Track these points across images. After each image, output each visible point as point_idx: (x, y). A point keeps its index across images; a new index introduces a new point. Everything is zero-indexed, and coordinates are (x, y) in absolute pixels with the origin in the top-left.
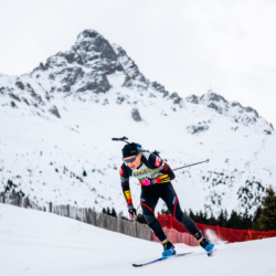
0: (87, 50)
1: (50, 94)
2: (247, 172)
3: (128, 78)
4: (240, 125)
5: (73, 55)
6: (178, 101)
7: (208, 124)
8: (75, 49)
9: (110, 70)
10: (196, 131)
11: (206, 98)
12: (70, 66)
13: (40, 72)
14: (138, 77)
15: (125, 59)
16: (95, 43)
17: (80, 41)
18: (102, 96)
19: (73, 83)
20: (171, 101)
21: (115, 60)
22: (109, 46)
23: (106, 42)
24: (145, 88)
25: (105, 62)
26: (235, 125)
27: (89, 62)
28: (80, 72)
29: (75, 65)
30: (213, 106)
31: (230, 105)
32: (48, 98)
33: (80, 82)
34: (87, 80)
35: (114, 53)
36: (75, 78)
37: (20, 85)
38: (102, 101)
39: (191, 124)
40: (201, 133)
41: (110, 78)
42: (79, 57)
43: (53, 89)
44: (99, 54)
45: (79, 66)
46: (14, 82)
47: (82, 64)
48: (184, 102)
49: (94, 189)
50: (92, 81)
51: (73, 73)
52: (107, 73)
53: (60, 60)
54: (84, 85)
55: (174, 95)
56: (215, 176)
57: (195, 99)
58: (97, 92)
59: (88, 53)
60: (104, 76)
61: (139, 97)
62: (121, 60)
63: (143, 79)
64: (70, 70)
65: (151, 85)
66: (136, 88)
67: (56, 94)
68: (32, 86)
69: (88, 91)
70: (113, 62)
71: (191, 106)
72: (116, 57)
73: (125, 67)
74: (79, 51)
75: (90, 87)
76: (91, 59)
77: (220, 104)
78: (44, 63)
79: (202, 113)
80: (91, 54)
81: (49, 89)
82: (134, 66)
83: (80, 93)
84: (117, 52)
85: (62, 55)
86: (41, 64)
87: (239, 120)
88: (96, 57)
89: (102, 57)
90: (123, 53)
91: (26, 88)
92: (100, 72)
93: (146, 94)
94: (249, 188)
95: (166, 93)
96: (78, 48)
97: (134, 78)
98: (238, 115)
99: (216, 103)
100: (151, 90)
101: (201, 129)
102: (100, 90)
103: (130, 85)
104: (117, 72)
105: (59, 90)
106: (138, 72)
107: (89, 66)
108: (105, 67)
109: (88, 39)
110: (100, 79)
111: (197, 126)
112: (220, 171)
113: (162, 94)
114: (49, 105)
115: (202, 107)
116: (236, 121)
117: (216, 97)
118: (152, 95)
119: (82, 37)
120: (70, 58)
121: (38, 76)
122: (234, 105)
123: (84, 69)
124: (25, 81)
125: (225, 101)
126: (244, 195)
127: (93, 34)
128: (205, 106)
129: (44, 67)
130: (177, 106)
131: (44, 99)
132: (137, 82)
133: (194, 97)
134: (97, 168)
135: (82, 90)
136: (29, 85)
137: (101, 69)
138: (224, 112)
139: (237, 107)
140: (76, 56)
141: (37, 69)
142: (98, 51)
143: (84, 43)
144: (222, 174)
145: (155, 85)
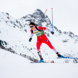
0: (37, 14)
1: (25, 25)
2: (77, 55)
3: (47, 24)
4: (77, 42)
5: (33, 15)
6: (60, 33)
7: (68, 40)
8: (34, 14)
10: (64, 42)
11: (68, 33)
12: (32, 18)
13: (23, 19)
14: (50, 24)
15: (47, 19)
16: (40, 13)
17: (35, 12)
20: (59, 32)
21: (45, 18)
23: (43, 13)
26: (76, 42)
27: (37, 18)
28: (34, 21)
30: (70, 35)
31: (75, 36)
32: (24, 26)
35: (45, 16)
37: (17, 22)
39: (63, 40)
40: (65, 43)
42: (35, 16)
43: (26, 24)
44: (40, 16)
45: (34, 19)
46: (16, 21)
47: (35, 18)
48: (62, 33)
49: (33, 54)
50: (37, 23)
52: (42, 22)
53: (29, 16)
55: (59, 31)
56: (67, 55)
57: (65, 33)
59: (37, 16)
62: (46, 19)
63: (52, 25)
67: (27, 25)
70: (44, 19)
71: (64, 34)
73: (47, 21)
74: (35, 15)
76: (38, 17)
77: (72, 35)
78: (25, 16)
79: (67, 37)
80: (38, 16)
81: (25, 24)
82: (50, 21)
84: (45, 17)
85: (30, 15)
86: (24, 17)
87: (77, 41)
88: (39, 17)
89: (41, 17)
90: (47, 17)
91: (19, 23)
94: (77, 60)
95: (57, 30)
96: (35, 14)
97: (49, 24)
98: (77, 39)
99: (71, 35)
101: (66, 41)
103: (48, 26)
104: (45, 22)
105: (28, 25)
106: (50, 23)
109: (38, 12)
111: (65, 40)
113: (56, 30)
114: (24, 28)
115: (67, 35)
116: (76, 41)
117: (71, 33)
119: (36, 11)
120: (32, 16)
121: (22, 20)
122: (76, 36)
123: (36, 20)
124: (18, 21)
125: (74, 35)
126: (75, 61)
127: (39, 11)
128: (68, 35)
129: (24, 18)
130: (60, 34)
131: (23, 26)
132: (50, 25)
133: (65, 32)
134: (35, 48)
136: (19, 22)
138: (73, 37)
139: (77, 37)
140: (34, 16)
141: (23, 18)
142: (40, 15)
143: (37, 13)
144: (70, 55)
145: (55, 27)
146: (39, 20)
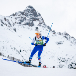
0: (29, 12)
1: (14, 24)
2: (72, 60)
3: (40, 23)
4: (73, 44)
5: (24, 13)
6: (55, 33)
7: (63, 42)
8: (25, 11)
9: (35, 20)
10: (58, 44)
11: (64, 34)
12: (22, 16)
13: (12, 16)
14: (43, 24)
15: (40, 17)
16: (31, 10)
17: (27, 9)
18: (31, 27)
19: (22, 22)
20: (52, 33)
21: (37, 17)
22: (36, 12)
23: (35, 10)
24: (45, 27)
25: (33, 17)
26: (71, 44)
27: (29, 16)
28: (25, 19)
29: (24, 16)
30: (65, 37)
31: (71, 38)
32: (13, 25)
33: (25, 22)
34: (27, 21)
35: (37, 14)
36: (23, 20)
37: (5, 19)
38: (30, 29)
39: (57, 41)
41: (34, 22)
42: (26, 14)
43: (15, 22)
44: (32, 14)
45: (25, 17)
46: (4, 18)
47: (26, 16)
48: (56, 34)
49: (23, 57)
50: (29, 22)
51: (23, 19)
52: (34, 20)
53: (20, 14)
54: (26, 23)
55: (54, 31)
56: (62, 59)
57: (60, 34)
58: (29, 26)
59: (29, 13)
60: (32, 21)
61: (42, 30)
62: (39, 17)
63: (45, 24)
64: (22, 17)
65: (47, 27)
66: (42, 27)
67: (16, 24)
68: (9, 20)
69: (26, 25)
70: (36, 17)
71: (58, 35)
72: (37, 16)
73: (40, 20)
74: (26, 12)
75: (27, 24)
76: (29, 15)
77: (68, 36)
79: (61, 38)
80: (30, 13)
81: (14, 22)
82: (42, 20)
83: (24, 25)
84: (38, 14)
85: (20, 12)
86: (13, 14)
87: (73, 43)
88: (31, 15)
89: (33, 15)
90: (40, 15)
91: (7, 21)
92: (31, 20)
93: (45, 29)
94: (72, 65)
95: (51, 30)
96: (26, 11)
97: (42, 23)
98: (73, 41)
99: (67, 36)
100: (47, 28)
101: (60, 43)
102: (30, 26)
103: (40, 25)
104: (37, 21)
105: (17, 23)
106: (43, 22)
107: (28, 17)
108: (33, 18)
109: (29, 9)
110: (31, 22)
111: (59, 42)
112: (64, 58)
114: (13, 27)
115: (62, 36)
116: (72, 43)
117: (67, 34)
118: (46, 30)
119: (28, 8)
120: (23, 14)
121: (11, 18)
122: (72, 38)
123: (27, 18)
124: (7, 18)
125: (69, 36)
126: (70, 67)
127: (31, 7)
128: (63, 36)
129: (14, 15)
130: (54, 35)
131: (12, 25)
132: (42, 25)
133: (60, 33)
134: (25, 50)
135: (25, 24)
136: (8, 20)
137: (32, 19)
138: (68, 39)
139: (73, 39)
140: (25, 13)
141: (12, 15)
142: (32, 13)
143: (28, 10)
144: (64, 59)
145: (48, 27)
146: (30, 18)
